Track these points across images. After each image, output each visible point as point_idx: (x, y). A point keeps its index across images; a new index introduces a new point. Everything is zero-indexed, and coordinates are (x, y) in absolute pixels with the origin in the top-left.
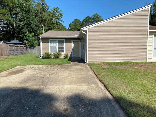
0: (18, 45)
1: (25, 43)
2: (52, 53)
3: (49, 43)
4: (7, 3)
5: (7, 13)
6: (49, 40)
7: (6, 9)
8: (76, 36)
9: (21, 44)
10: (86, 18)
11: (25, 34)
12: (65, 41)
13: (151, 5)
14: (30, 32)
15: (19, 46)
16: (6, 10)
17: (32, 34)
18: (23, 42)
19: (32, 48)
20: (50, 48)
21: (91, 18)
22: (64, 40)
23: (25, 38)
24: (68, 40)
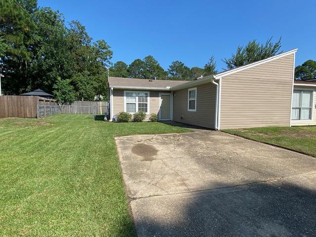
0: (49, 99)
1: (56, 95)
2: (132, 113)
3: (125, 97)
4: (20, 25)
5: (20, 42)
6: (125, 92)
7: (17, 35)
8: (168, 88)
9: (50, 97)
10: (136, 61)
11: (54, 81)
12: (149, 95)
13: (297, 49)
14: (64, 78)
15: (49, 101)
16: (19, 38)
17: (68, 81)
18: (53, 94)
19: (68, 103)
20: (125, 105)
21: (142, 62)
22: (149, 93)
23: (55, 86)
24: (154, 93)
